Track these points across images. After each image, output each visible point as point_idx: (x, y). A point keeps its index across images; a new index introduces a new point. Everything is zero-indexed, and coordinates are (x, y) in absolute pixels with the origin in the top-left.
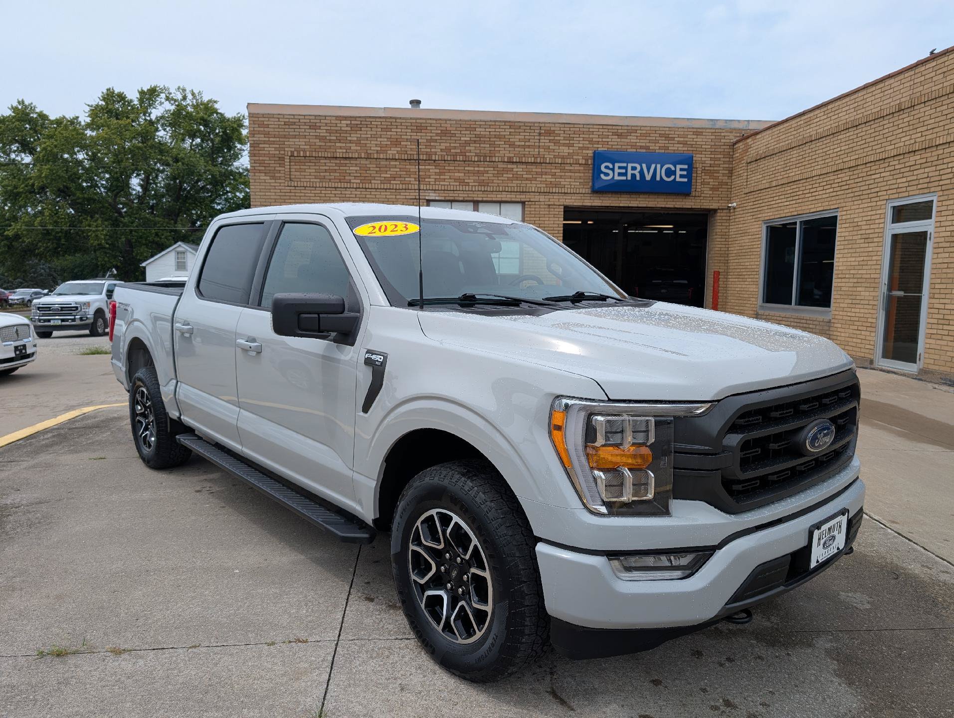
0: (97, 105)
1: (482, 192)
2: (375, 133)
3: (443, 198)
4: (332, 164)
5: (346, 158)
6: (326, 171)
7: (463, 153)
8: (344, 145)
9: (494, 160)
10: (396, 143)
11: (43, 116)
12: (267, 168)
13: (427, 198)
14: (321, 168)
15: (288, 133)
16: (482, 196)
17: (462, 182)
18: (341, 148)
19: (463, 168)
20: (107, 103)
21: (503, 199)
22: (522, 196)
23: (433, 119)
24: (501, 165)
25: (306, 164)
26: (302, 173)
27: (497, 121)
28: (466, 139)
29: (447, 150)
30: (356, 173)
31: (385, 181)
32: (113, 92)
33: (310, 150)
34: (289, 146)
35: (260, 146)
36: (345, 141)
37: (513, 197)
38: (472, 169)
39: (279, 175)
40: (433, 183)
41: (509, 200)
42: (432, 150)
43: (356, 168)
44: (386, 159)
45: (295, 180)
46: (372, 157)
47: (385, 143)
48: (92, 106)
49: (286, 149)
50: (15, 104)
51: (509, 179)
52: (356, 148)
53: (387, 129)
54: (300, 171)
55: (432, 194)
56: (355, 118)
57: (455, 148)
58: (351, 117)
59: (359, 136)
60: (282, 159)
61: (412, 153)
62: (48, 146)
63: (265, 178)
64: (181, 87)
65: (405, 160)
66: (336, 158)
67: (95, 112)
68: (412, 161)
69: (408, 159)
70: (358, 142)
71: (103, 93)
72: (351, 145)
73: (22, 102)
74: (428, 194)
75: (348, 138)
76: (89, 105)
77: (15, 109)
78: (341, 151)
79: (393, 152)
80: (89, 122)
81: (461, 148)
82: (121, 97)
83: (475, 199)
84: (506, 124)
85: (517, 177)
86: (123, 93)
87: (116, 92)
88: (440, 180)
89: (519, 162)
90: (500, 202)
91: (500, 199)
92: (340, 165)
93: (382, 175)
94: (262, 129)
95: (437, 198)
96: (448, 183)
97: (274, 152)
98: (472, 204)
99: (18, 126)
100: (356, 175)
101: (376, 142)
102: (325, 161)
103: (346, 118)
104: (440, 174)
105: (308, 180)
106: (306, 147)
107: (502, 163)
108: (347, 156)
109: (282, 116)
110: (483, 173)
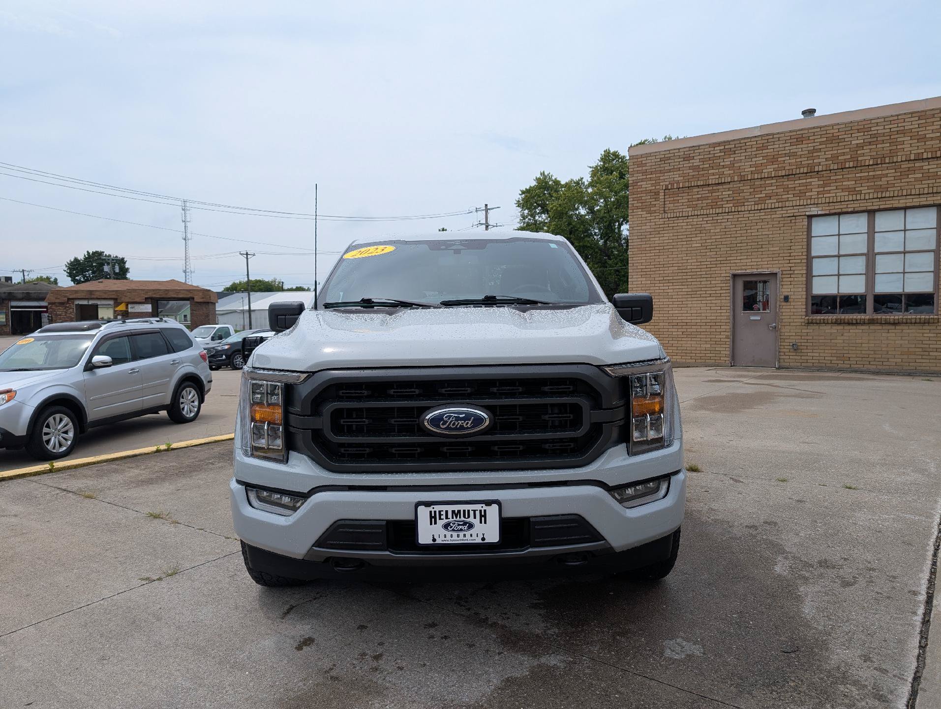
0: (596, 166)
1: (878, 200)
2: (750, 153)
3: (827, 212)
4: (705, 192)
5: (718, 184)
6: (698, 199)
7: (854, 159)
8: (717, 171)
9: (895, 160)
10: (773, 160)
11: (557, 182)
12: (643, 204)
13: (807, 214)
14: (694, 197)
15: (663, 169)
16: (879, 203)
17: (852, 191)
18: (713, 174)
19: (854, 175)
20: (604, 162)
21: (908, 205)
22: (935, 198)
23: (817, 127)
24: (905, 165)
25: (680, 195)
26: (676, 205)
27: (900, 115)
28: (858, 142)
29: (834, 158)
30: (729, 197)
31: (760, 202)
32: (609, 153)
33: (683, 181)
34: (664, 180)
35: (639, 184)
36: (719, 166)
37: (923, 201)
38: (866, 174)
39: (655, 209)
40: (816, 196)
41: (918, 204)
42: (815, 161)
43: (729, 193)
44: (761, 178)
45: (669, 211)
46: (746, 179)
47: (761, 162)
48: (593, 168)
49: (661, 184)
50: (539, 176)
51: (916, 179)
52: (729, 172)
53: (764, 147)
54: (673, 202)
55: (814, 209)
56: (729, 142)
57: (844, 154)
58: (724, 142)
59: (733, 159)
60: (657, 193)
61: (790, 167)
62: (554, 206)
63: (642, 213)
64: (668, 136)
65: (783, 176)
66: (709, 185)
67: (595, 172)
68: (790, 176)
69: (786, 175)
70: (731, 166)
71: (601, 155)
72: (723, 170)
73: (543, 174)
74: (809, 210)
75: (721, 164)
76: (590, 167)
77: (538, 180)
78: (714, 177)
79: (769, 170)
80: (591, 181)
81: (852, 153)
82: (616, 155)
83: (869, 208)
84: (914, 115)
85: (927, 176)
86: (617, 151)
87: (611, 152)
88: (824, 192)
89: (932, 158)
90: (905, 208)
91: (904, 205)
92: (712, 192)
93: (756, 196)
94: (640, 169)
95: (820, 213)
96: (834, 195)
97: (650, 188)
98: (866, 214)
99: (538, 193)
100: (728, 199)
101: (751, 163)
102: (698, 190)
103: (719, 144)
104: (824, 185)
105: (681, 210)
106: (680, 178)
107: (907, 163)
108: (720, 182)
109: (659, 153)
110: (880, 177)
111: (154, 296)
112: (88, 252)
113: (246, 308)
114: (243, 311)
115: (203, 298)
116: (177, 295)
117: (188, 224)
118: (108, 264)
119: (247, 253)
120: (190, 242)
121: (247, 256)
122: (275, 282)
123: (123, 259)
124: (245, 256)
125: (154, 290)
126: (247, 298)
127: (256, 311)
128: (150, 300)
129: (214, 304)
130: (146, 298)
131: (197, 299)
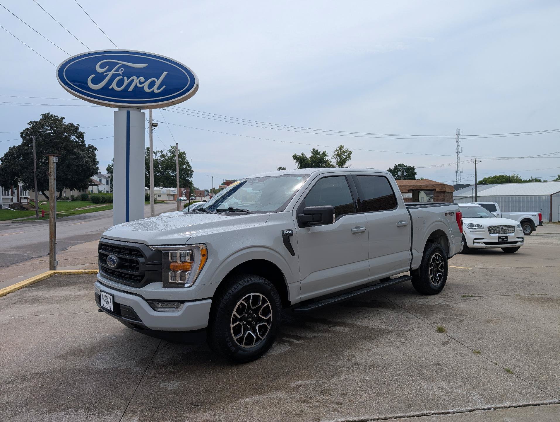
111: (413, 188)
112: (396, 164)
113: (474, 195)
114: (472, 197)
115: (441, 189)
116: (426, 188)
117: (460, 143)
118: (400, 171)
119: (476, 160)
120: (460, 154)
121: (476, 162)
122: (514, 176)
123: (414, 167)
124: (475, 162)
125: (413, 185)
126: (475, 189)
127: (481, 197)
128: (411, 191)
129: (452, 193)
130: (409, 190)
131: (438, 190)
